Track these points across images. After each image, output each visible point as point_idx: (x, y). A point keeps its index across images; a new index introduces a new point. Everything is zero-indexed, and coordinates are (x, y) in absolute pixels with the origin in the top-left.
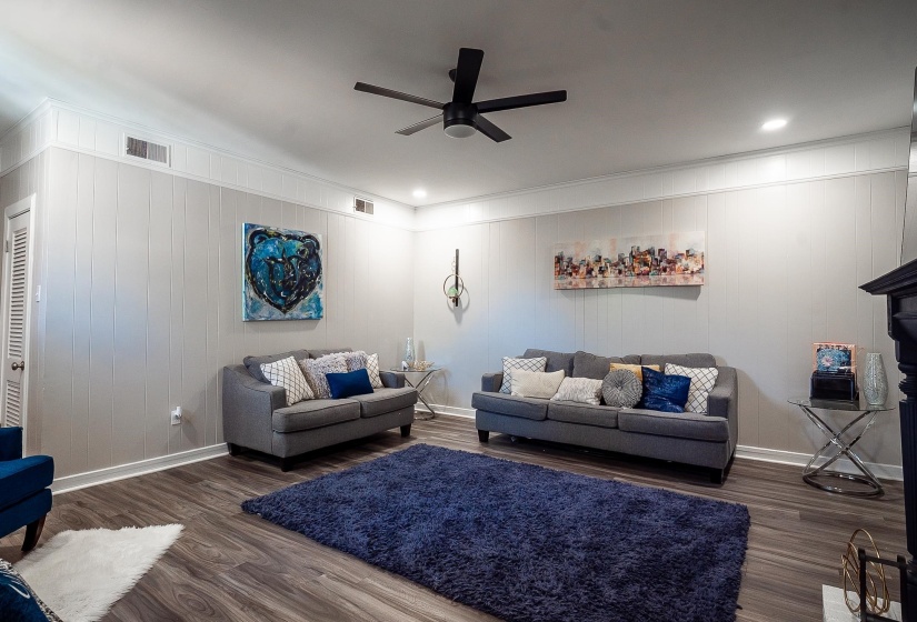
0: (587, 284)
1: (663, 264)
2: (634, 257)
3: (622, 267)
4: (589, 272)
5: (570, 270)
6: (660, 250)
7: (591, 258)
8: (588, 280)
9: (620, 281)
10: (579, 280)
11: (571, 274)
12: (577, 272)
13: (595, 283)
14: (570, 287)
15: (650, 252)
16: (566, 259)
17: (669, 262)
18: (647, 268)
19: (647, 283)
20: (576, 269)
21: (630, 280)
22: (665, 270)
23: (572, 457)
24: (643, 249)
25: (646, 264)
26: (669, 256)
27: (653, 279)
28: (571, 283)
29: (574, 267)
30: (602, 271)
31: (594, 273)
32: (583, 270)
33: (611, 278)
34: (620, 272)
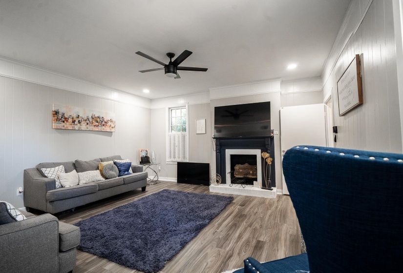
0: (73, 127)
1: (103, 123)
2: (93, 118)
3: (88, 122)
4: (74, 122)
5: (63, 119)
6: (102, 117)
7: (75, 116)
8: (73, 126)
9: (87, 128)
10: (68, 125)
11: (64, 122)
12: (67, 121)
13: (76, 127)
14: (64, 128)
15: (99, 117)
16: (60, 113)
17: (105, 122)
18: (97, 124)
19: (97, 130)
20: (66, 119)
21: (91, 128)
22: (104, 125)
23: (108, 203)
24: (96, 116)
25: (97, 122)
26: (105, 120)
27: (100, 128)
28: (64, 126)
29: (66, 118)
30: (79, 122)
31: (76, 123)
32: (70, 120)
33: (84, 126)
34: (87, 124)
